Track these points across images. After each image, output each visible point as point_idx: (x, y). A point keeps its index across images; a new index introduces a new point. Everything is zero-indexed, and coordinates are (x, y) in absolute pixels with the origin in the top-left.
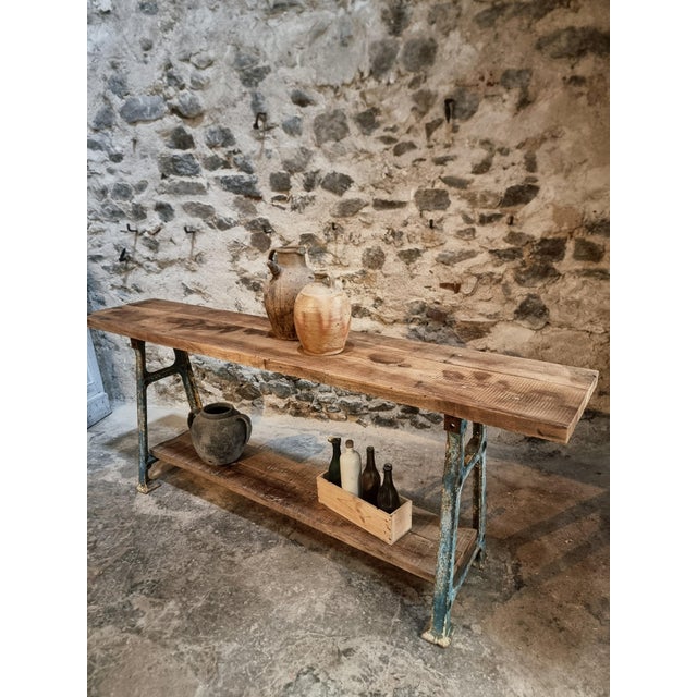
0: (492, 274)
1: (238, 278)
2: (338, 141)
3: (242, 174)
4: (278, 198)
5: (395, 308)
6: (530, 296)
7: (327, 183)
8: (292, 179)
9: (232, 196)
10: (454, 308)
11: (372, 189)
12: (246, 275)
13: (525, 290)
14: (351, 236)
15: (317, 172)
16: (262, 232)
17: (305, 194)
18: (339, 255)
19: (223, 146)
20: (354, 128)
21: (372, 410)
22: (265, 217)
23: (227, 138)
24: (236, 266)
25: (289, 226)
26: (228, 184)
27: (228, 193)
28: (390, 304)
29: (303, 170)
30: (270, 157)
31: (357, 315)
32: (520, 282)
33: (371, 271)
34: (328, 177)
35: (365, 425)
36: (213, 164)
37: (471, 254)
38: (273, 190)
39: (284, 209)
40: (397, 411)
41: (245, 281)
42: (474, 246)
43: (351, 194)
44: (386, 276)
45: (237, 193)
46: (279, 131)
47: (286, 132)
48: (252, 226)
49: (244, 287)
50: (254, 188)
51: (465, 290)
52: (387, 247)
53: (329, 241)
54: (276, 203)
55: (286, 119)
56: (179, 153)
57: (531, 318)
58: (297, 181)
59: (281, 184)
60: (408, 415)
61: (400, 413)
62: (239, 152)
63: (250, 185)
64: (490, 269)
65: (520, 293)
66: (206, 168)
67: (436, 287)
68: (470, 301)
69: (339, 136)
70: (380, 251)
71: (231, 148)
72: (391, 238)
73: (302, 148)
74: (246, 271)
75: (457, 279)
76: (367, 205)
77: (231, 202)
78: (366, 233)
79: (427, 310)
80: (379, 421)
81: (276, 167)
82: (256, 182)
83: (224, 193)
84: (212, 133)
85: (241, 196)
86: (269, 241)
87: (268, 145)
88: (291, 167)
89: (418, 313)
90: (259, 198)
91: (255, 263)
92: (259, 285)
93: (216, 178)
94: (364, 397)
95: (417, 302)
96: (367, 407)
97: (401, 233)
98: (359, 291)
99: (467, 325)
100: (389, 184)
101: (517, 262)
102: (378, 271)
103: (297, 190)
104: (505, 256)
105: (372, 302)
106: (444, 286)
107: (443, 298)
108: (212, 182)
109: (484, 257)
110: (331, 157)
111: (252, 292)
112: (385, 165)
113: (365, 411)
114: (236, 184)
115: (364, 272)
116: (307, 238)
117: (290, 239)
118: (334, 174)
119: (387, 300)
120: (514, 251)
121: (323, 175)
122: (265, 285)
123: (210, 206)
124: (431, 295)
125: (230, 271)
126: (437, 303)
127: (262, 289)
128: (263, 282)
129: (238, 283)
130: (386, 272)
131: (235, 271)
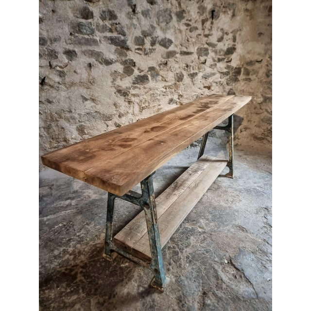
0: (220, 81)
1: (115, 90)
2: (167, 23)
3: (120, 35)
4: (138, 49)
5: (187, 99)
6: (231, 89)
7: (162, 43)
8: (145, 40)
9: (113, 47)
11: (180, 46)
13: (229, 87)
14: (170, 68)
15: (158, 37)
16: (129, 66)
17: (151, 47)
18: (165, 76)
19: (110, 20)
20: (175, 18)
22: (132, 58)
23: (112, 16)
24: (115, 84)
25: (143, 63)
26: (112, 41)
27: (111, 46)
28: (185, 97)
29: (151, 35)
30: (135, 28)
31: (171, 103)
32: (228, 84)
33: (177, 83)
34: (162, 40)
36: (104, 29)
37: (214, 74)
38: (136, 45)
39: (141, 54)
41: (119, 91)
42: (215, 70)
43: (172, 48)
44: (183, 85)
45: (116, 45)
46: (140, 15)
47: (143, 16)
48: (124, 63)
49: (119, 95)
50: (126, 43)
51: (212, 88)
52: (185, 72)
53: (161, 70)
54: (137, 51)
55: (143, 9)
56: (84, 21)
58: (148, 41)
59: (140, 41)
62: (119, 23)
63: (124, 42)
64: (220, 80)
65: (228, 88)
66: (98, 31)
67: (202, 88)
68: (213, 93)
69: (168, 21)
70: (182, 74)
71: (114, 21)
72: (186, 68)
73: (151, 25)
74: (120, 87)
75: (210, 85)
76: (178, 53)
77: (113, 51)
78: (177, 66)
81: (138, 33)
82: (127, 40)
83: (109, 45)
84: (104, 12)
85: (119, 47)
86: (133, 71)
87: (135, 22)
88: (145, 34)
90: (128, 49)
91: (125, 82)
92: (126, 93)
93: (105, 37)
95: (195, 95)
97: (190, 66)
98: (172, 92)
100: (187, 45)
101: (228, 77)
102: (181, 83)
103: (148, 45)
104: (225, 74)
105: (177, 97)
106: (205, 87)
107: (204, 92)
108: (102, 39)
109: (218, 75)
110: (164, 30)
111: (123, 97)
112: (186, 36)
114: (117, 41)
115: (175, 84)
116: (152, 69)
117: (143, 69)
118: (165, 38)
119: (184, 95)
120: (228, 72)
121: (160, 39)
122: (130, 93)
123: (101, 52)
124: (200, 91)
125: (112, 87)
126: (202, 94)
127: (128, 95)
128: (129, 92)
129: (115, 93)
130: (184, 83)
131: (114, 87)
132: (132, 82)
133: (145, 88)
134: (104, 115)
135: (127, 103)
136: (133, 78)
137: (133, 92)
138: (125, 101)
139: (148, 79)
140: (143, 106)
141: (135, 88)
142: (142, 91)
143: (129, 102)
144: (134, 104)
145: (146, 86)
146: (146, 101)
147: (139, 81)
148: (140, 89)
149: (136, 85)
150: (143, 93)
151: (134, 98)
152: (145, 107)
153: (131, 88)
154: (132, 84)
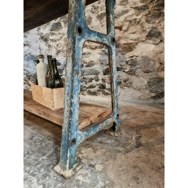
0: (136, 19)
1: (40, 37)
6: (153, 28)
10: (120, 38)
12: (43, 35)
13: (151, 25)
21: (87, 88)
24: (39, 32)
32: (148, 21)
35: (85, 95)
37: (126, 12)
40: (97, 88)
42: (128, 7)
49: (42, 41)
51: (124, 28)
52: (93, 14)
57: (153, 38)
60: (101, 90)
61: (98, 89)
64: (135, 17)
65: (148, 27)
68: (126, 34)
70: (90, 17)
72: (94, 10)
74: (42, 34)
75: (121, 24)
80: (90, 93)
91: (45, 30)
94: (84, 83)
96: (85, 87)
97: (98, 7)
99: (126, 46)
101: (147, 12)
104: (141, 9)
109: (132, 12)
111: (45, 42)
113: (85, 89)
120: (145, 6)
125: (37, 34)
127: (48, 41)
129: (40, 39)
130: (92, 26)
131: (39, 34)
132: (50, 29)
133: (59, 34)
135: (47, 47)
136: (51, 25)
137: (51, 37)
138: (46, 45)
139: (61, 26)
140: (59, 49)
141: (53, 34)
142: (58, 37)
143: (49, 46)
144: (52, 48)
145: (60, 32)
146: (61, 45)
147: (55, 28)
148: (56, 35)
149: (53, 32)
150: (59, 38)
151: (52, 42)
152: (60, 51)
153: (50, 35)
154: (50, 31)
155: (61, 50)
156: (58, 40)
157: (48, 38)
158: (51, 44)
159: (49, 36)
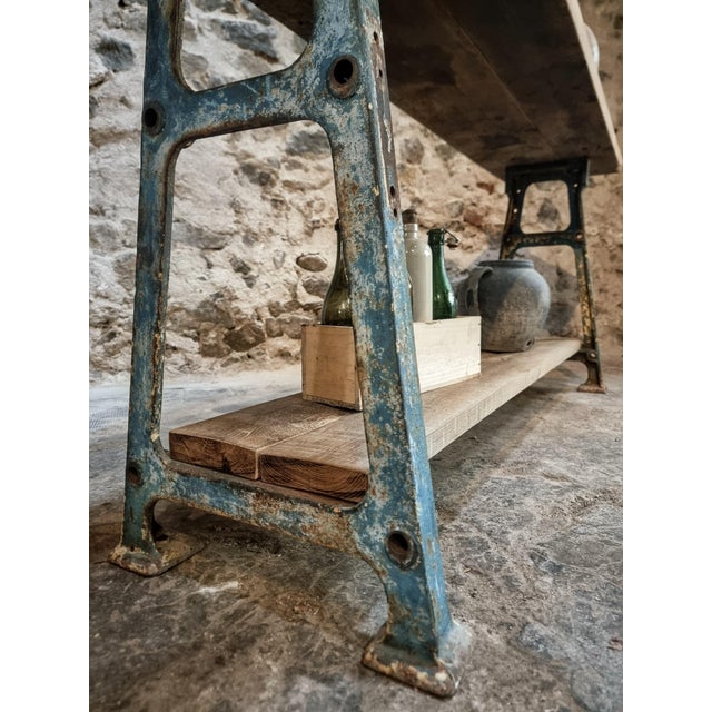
1: (237, 165)
3: (255, 22)
5: (435, 211)
6: (546, 200)
9: (236, 50)
10: (489, 210)
12: (253, 161)
13: (542, 194)
24: (235, 148)
26: (233, 32)
27: (229, 45)
28: (430, 205)
33: (409, 165)
41: (248, 169)
44: (424, 172)
45: (243, 46)
49: (246, 179)
50: (270, 45)
52: (425, 139)
57: (548, 221)
63: (266, 39)
66: (198, 5)
67: (474, 186)
70: (420, 144)
74: (248, 156)
75: (493, 180)
77: (235, 58)
79: (464, 212)
82: (274, 37)
83: (224, 43)
85: (250, 52)
89: (457, 216)
90: (274, 59)
91: (264, 145)
92: (268, 177)
93: (214, 21)
95: (456, 203)
102: (416, 166)
106: (480, 185)
107: (479, 198)
108: (207, 26)
111: (257, 188)
114: (247, 34)
115: (403, 166)
119: (427, 200)
122: (278, 178)
123: (201, 57)
124: (468, 194)
125: (226, 153)
126: (474, 204)
127: (273, 184)
128: (274, 172)
129: (236, 172)
130: (424, 168)
131: (233, 155)
132: (284, 147)
133: (319, 169)
134: (200, 231)
135: (268, 206)
136: (289, 136)
137: (285, 175)
138: (264, 198)
140: (315, 217)
141: (295, 165)
142: (314, 178)
143: (277, 203)
144: (288, 209)
145: (322, 163)
146: (323, 205)
147: (304, 148)
148: (307, 170)
149: (296, 158)
150: (317, 184)
151: (291, 192)
152: (322, 223)
153: (282, 166)
154: (285, 154)
155: (324, 221)
156: (314, 188)
157: (273, 176)
158: (287, 196)
159: (280, 168)
